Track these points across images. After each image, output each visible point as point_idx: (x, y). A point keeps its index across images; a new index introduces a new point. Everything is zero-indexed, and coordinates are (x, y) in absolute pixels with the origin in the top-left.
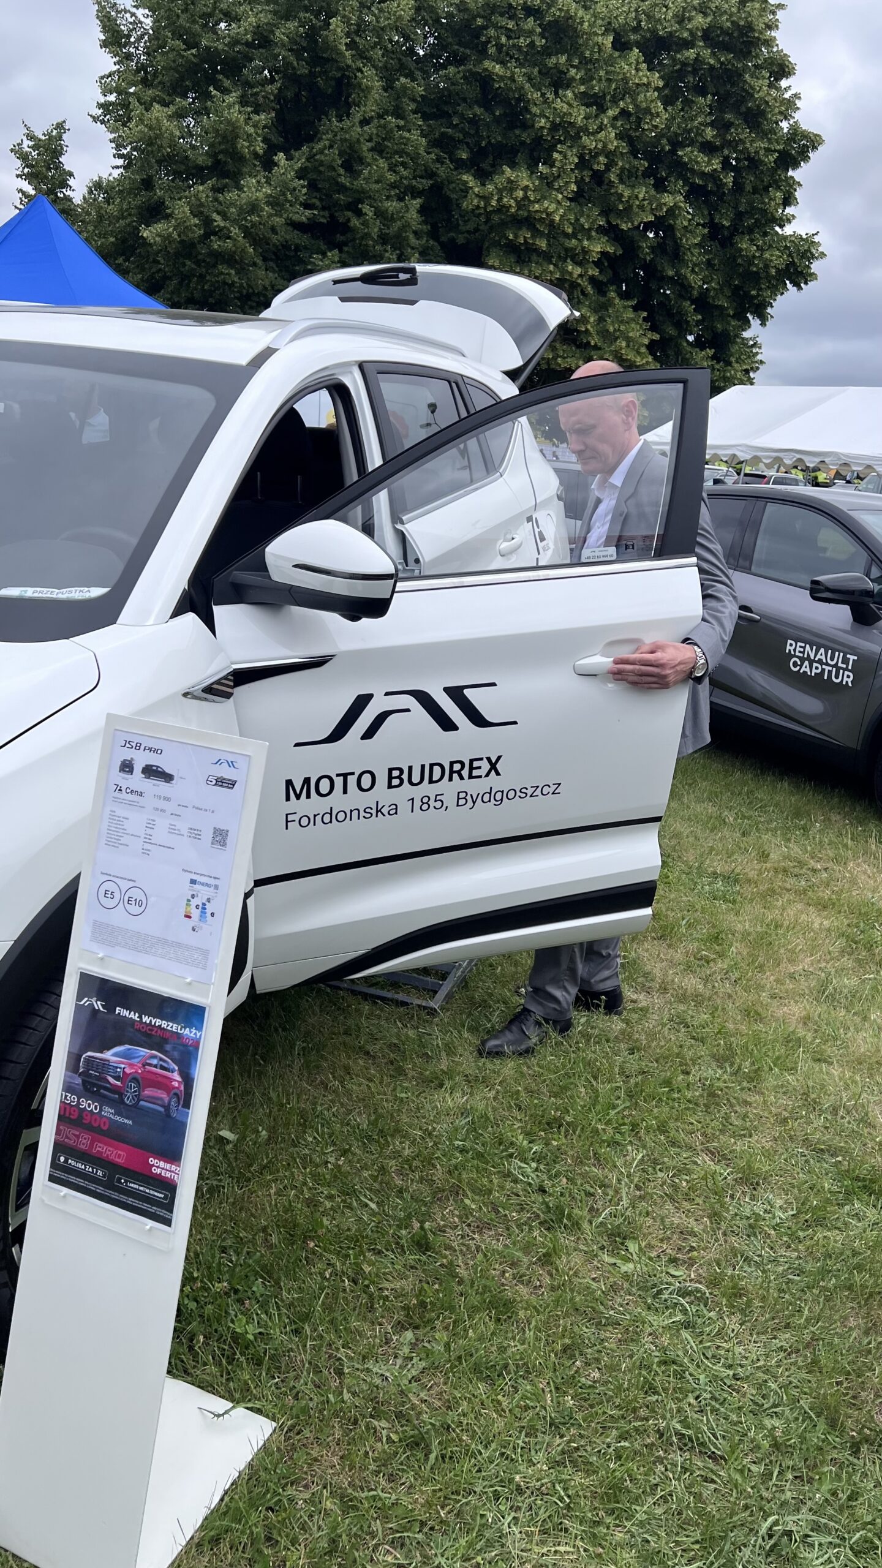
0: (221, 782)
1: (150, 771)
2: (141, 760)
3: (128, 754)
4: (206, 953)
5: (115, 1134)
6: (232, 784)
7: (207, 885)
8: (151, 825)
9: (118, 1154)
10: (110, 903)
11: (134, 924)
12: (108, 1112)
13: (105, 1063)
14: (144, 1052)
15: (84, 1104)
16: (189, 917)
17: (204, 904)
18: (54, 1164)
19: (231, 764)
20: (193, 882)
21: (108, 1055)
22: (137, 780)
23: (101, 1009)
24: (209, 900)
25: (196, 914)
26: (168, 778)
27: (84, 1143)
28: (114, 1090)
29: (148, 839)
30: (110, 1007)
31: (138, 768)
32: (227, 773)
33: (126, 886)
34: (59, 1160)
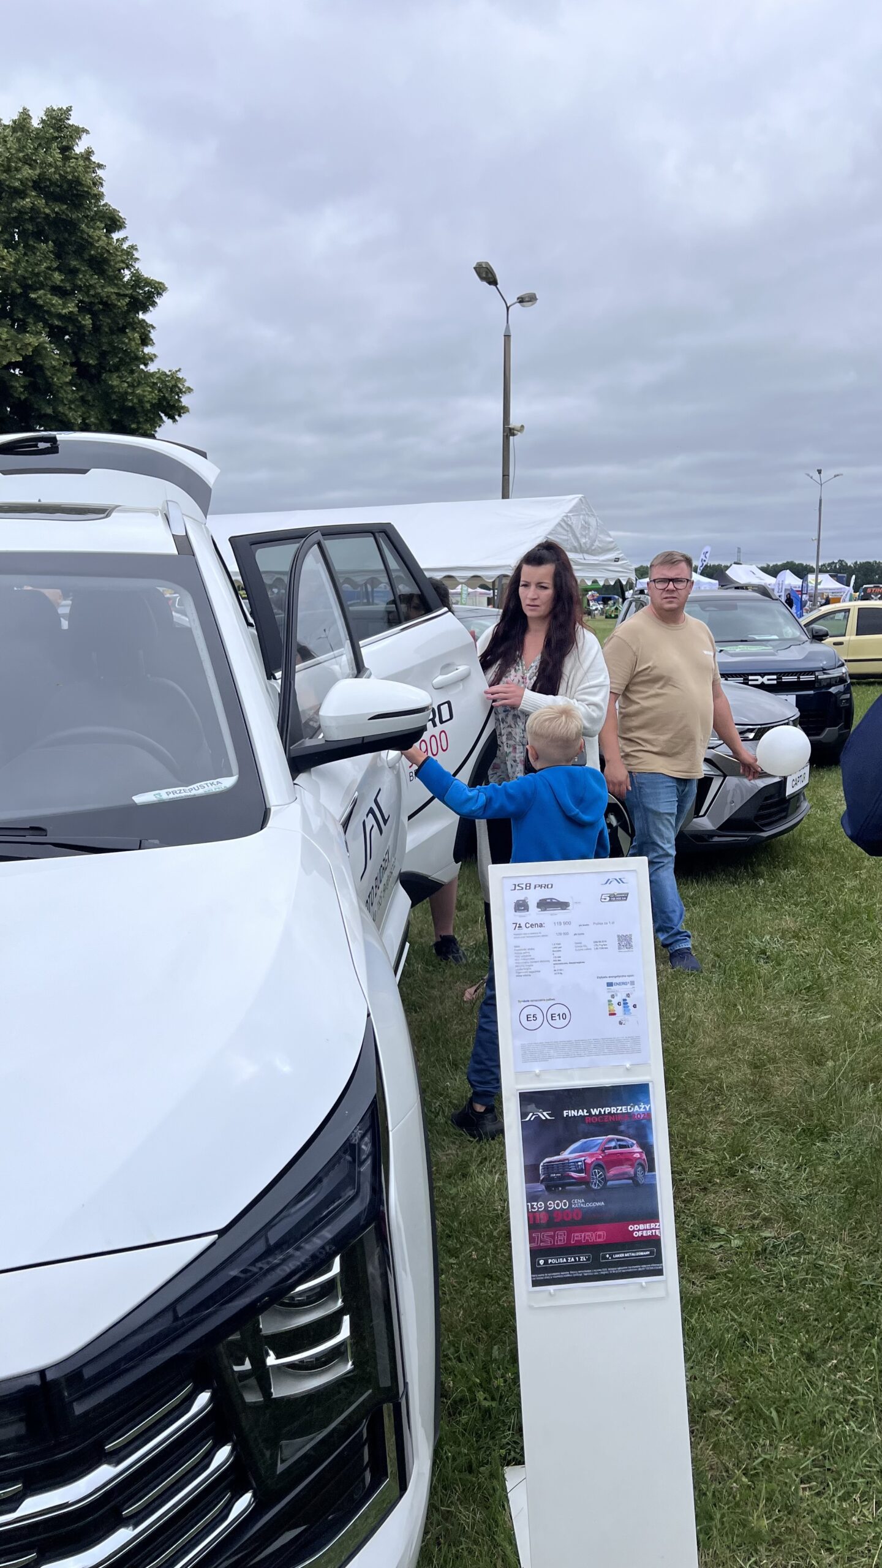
0: (613, 897)
1: (544, 905)
2: (533, 897)
3: (520, 895)
4: (636, 1040)
5: (589, 1220)
6: (624, 897)
7: (624, 983)
8: (557, 948)
9: (597, 1236)
10: (532, 1025)
11: (562, 1036)
12: (579, 1203)
13: (565, 1165)
14: (601, 1139)
15: (552, 1205)
16: (614, 1014)
17: (625, 1000)
18: (535, 1269)
19: (620, 881)
20: (610, 984)
21: (566, 1155)
22: (534, 914)
23: (548, 1118)
24: (628, 995)
25: (619, 1010)
26: (564, 905)
27: (561, 1238)
28: (580, 1182)
29: (558, 961)
30: (556, 1112)
31: (532, 904)
32: (615, 889)
33: (544, 1006)
34: (539, 1264)
